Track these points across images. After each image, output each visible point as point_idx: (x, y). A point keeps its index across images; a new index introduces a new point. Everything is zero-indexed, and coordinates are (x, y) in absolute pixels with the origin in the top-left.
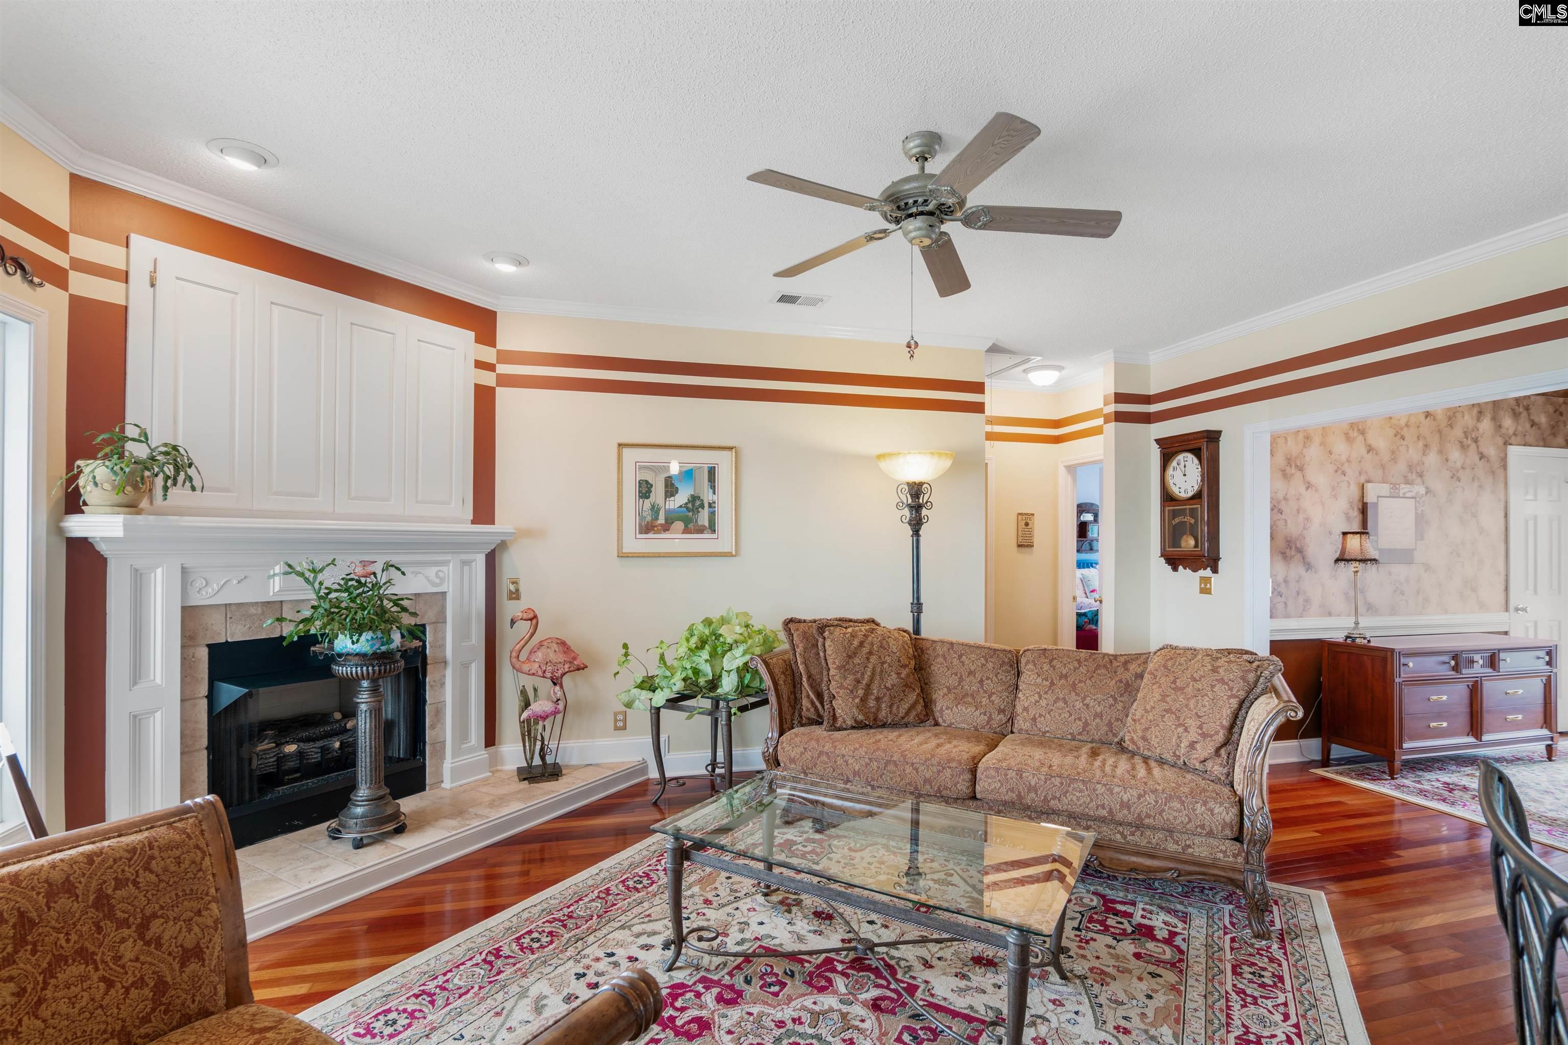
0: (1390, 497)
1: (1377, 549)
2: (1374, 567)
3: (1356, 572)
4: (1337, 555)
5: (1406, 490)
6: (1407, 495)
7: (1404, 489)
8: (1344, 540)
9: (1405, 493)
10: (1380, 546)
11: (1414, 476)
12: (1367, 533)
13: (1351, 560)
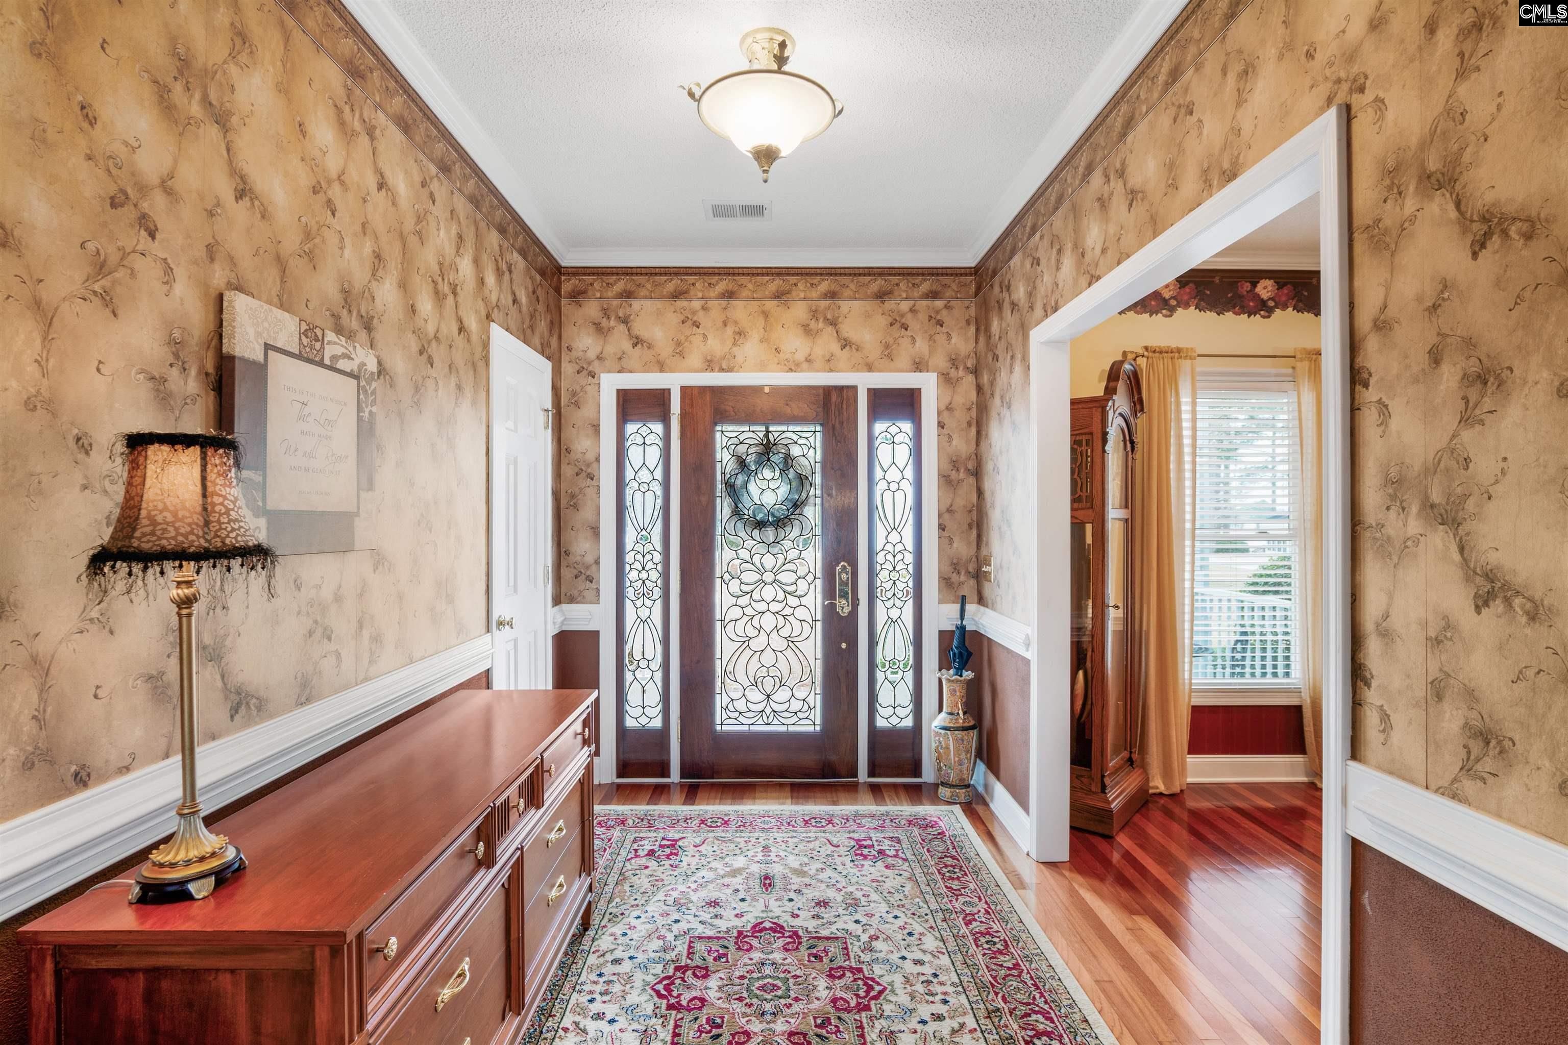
0: (299, 357)
1: (261, 511)
2: (257, 579)
3: (186, 603)
4: (104, 535)
5: (339, 350)
6: (342, 364)
7: (334, 346)
8: (135, 466)
9: (334, 358)
10: (274, 502)
11: (355, 324)
12: (231, 446)
13: (162, 556)
